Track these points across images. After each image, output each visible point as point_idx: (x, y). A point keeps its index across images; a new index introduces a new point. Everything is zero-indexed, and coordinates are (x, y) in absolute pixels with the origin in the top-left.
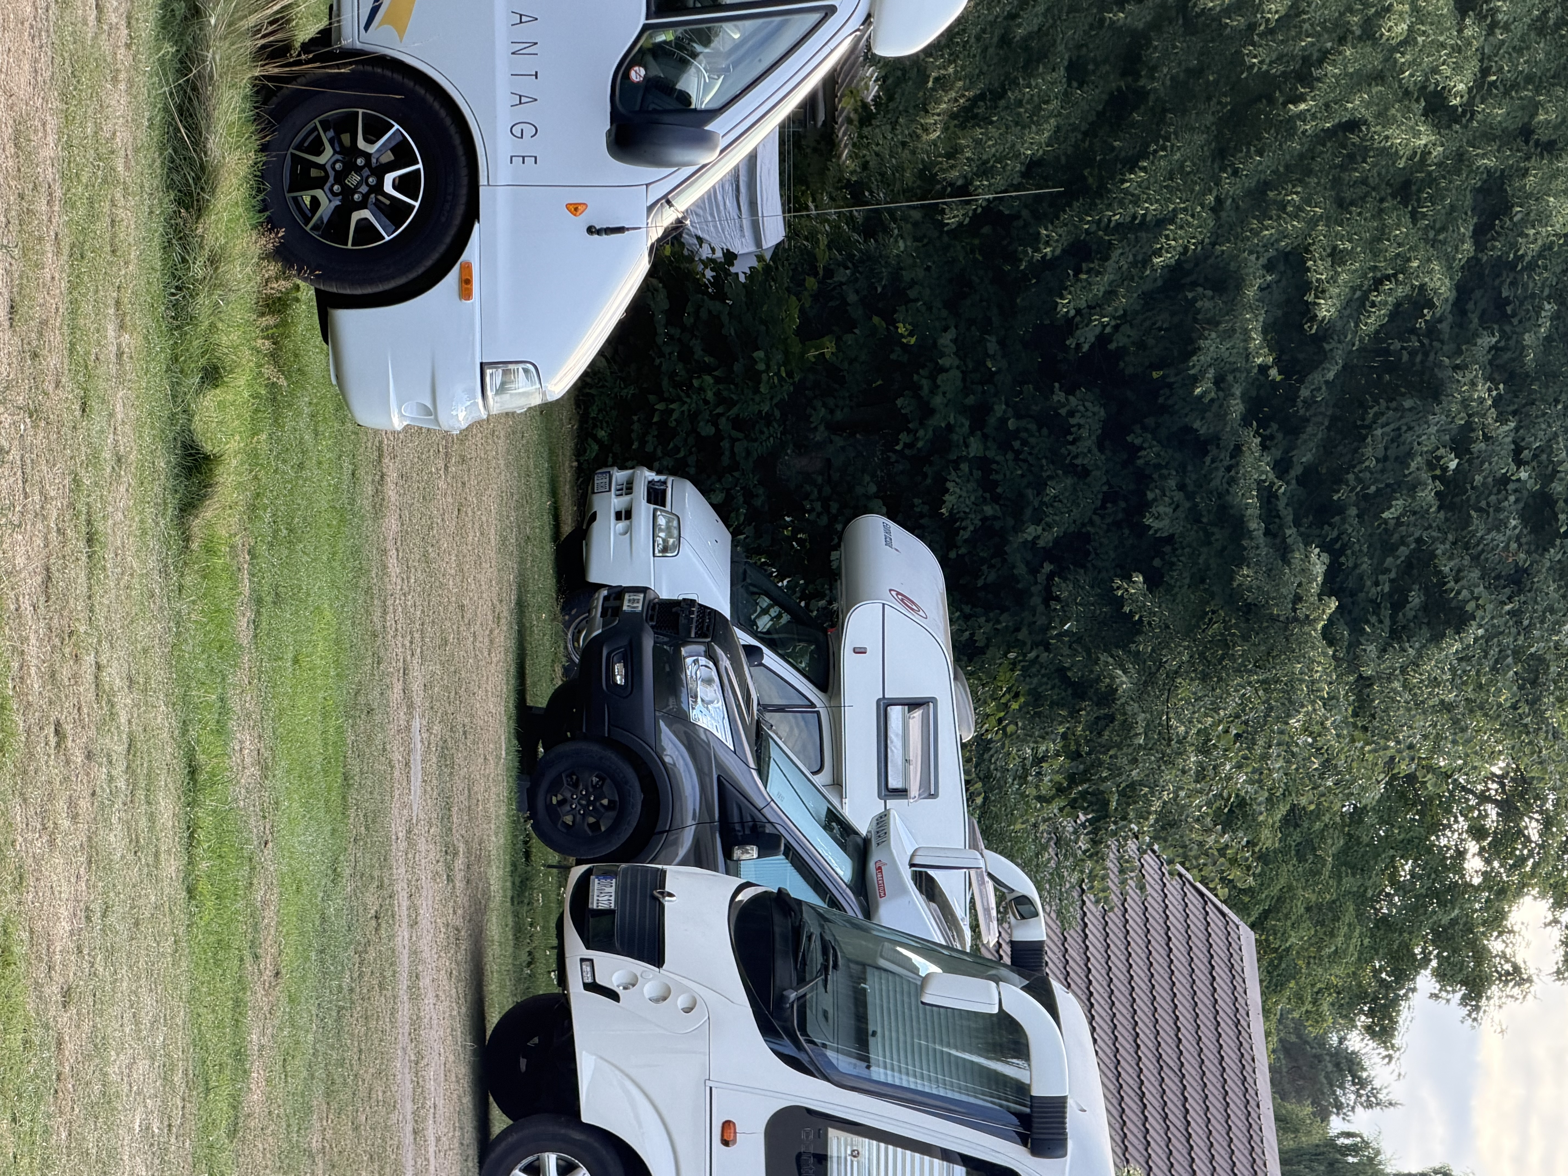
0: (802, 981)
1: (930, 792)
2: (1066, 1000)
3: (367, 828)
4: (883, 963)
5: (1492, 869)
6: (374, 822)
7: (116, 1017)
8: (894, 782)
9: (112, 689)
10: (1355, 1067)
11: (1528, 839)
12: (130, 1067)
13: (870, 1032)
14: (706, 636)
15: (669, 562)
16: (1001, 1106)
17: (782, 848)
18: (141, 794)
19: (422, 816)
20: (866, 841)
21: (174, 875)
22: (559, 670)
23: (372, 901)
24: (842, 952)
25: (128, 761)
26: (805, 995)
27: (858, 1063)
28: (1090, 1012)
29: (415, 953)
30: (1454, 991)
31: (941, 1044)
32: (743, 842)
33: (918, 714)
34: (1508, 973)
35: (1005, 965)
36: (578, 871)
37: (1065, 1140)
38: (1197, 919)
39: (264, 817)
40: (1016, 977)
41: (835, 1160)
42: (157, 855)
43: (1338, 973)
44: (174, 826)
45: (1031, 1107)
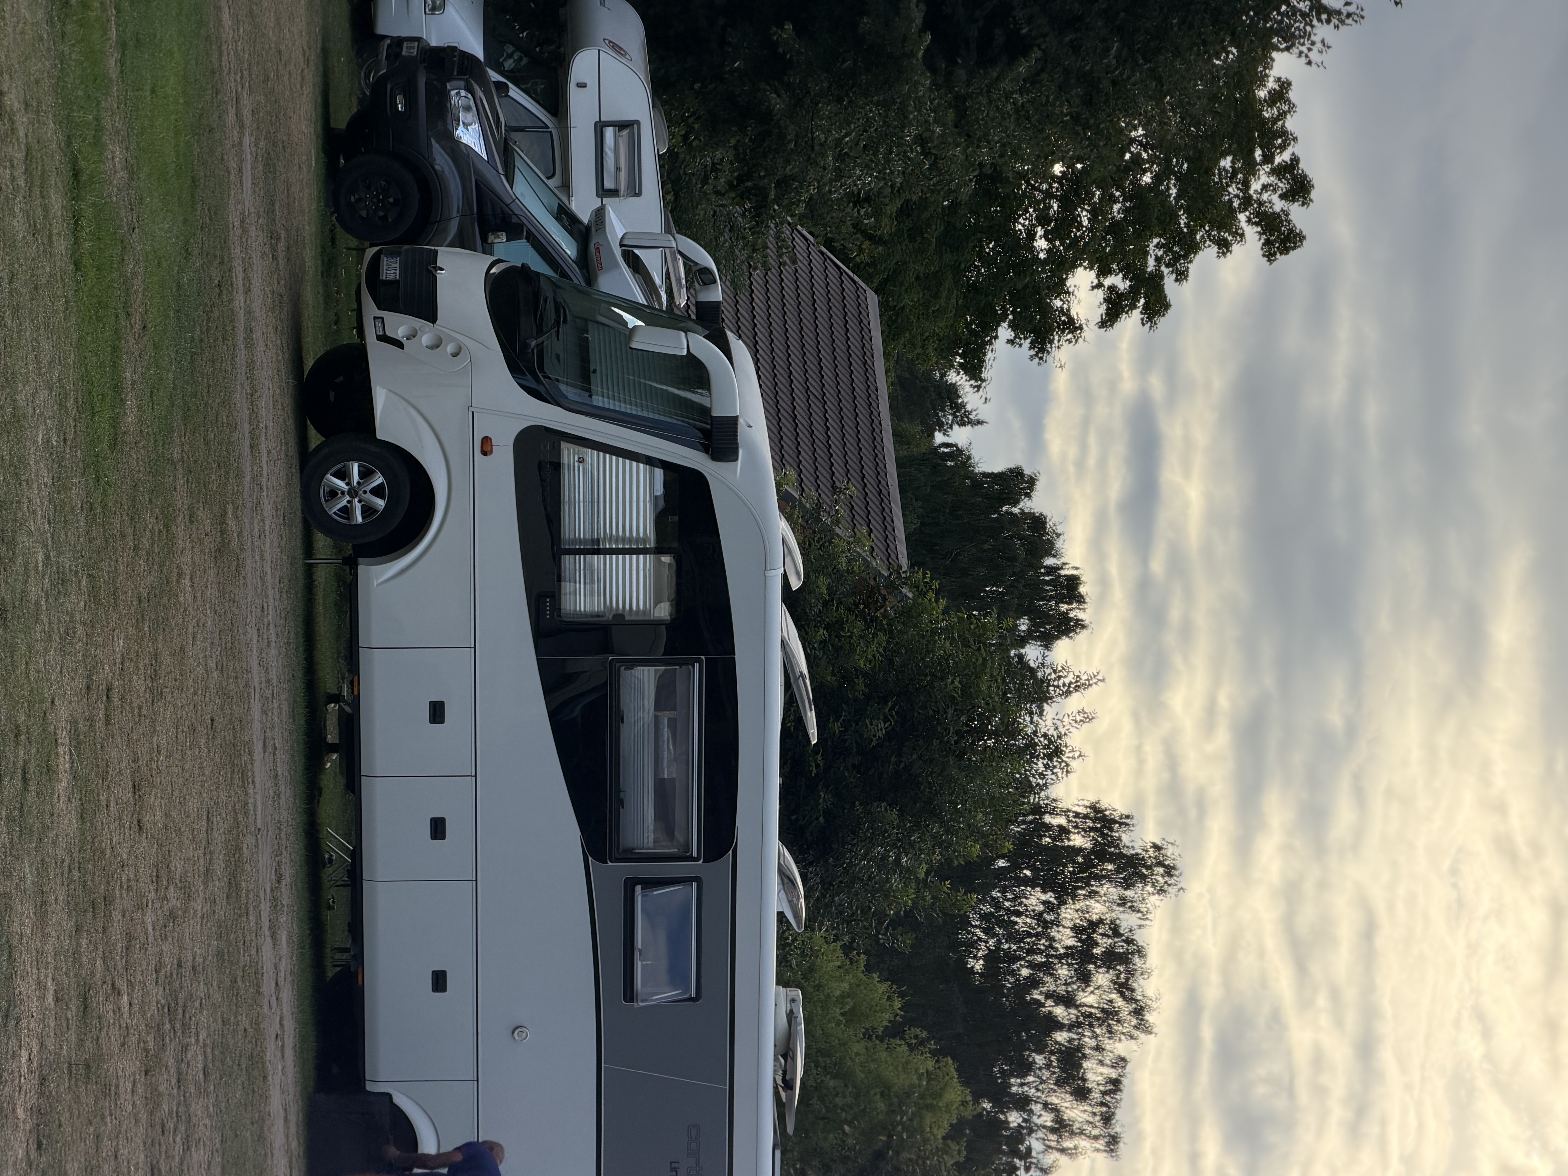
0: (540, 332)
1: (635, 190)
2: (739, 348)
3: (211, 219)
4: (601, 319)
5: (1054, 246)
6: (215, 214)
7: (22, 357)
8: (609, 184)
9: (12, 110)
10: (953, 396)
11: (1080, 224)
12: (34, 395)
13: (592, 370)
14: (465, 75)
15: (437, 18)
16: (689, 424)
17: (525, 233)
18: (37, 190)
19: (252, 210)
20: (588, 228)
21: (63, 252)
22: (355, 101)
23: (215, 274)
24: (570, 311)
25: (26, 165)
26: (543, 343)
27: (582, 392)
28: (756, 356)
29: (249, 312)
30: (1025, 338)
31: (645, 378)
32: (496, 230)
33: (625, 132)
34: (1064, 322)
35: (692, 320)
36: (371, 251)
37: (737, 448)
38: (834, 287)
39: (132, 210)
40: (700, 328)
41: (566, 467)
42: (50, 236)
43: (941, 325)
44: (62, 215)
45: (711, 424)
